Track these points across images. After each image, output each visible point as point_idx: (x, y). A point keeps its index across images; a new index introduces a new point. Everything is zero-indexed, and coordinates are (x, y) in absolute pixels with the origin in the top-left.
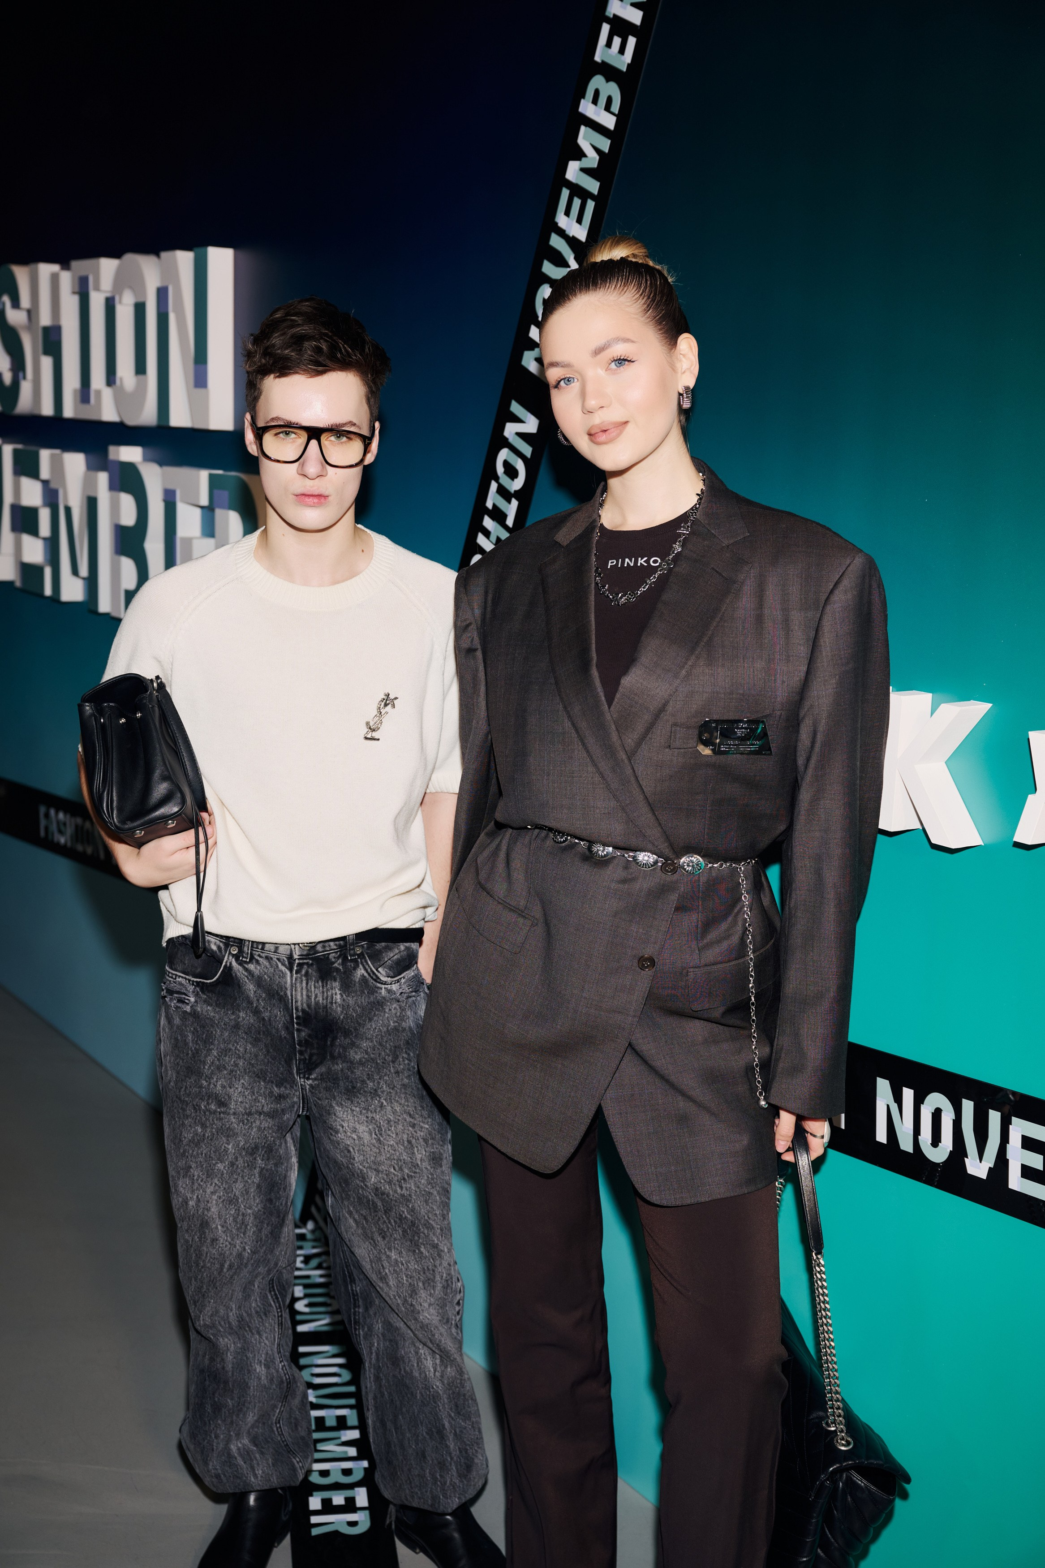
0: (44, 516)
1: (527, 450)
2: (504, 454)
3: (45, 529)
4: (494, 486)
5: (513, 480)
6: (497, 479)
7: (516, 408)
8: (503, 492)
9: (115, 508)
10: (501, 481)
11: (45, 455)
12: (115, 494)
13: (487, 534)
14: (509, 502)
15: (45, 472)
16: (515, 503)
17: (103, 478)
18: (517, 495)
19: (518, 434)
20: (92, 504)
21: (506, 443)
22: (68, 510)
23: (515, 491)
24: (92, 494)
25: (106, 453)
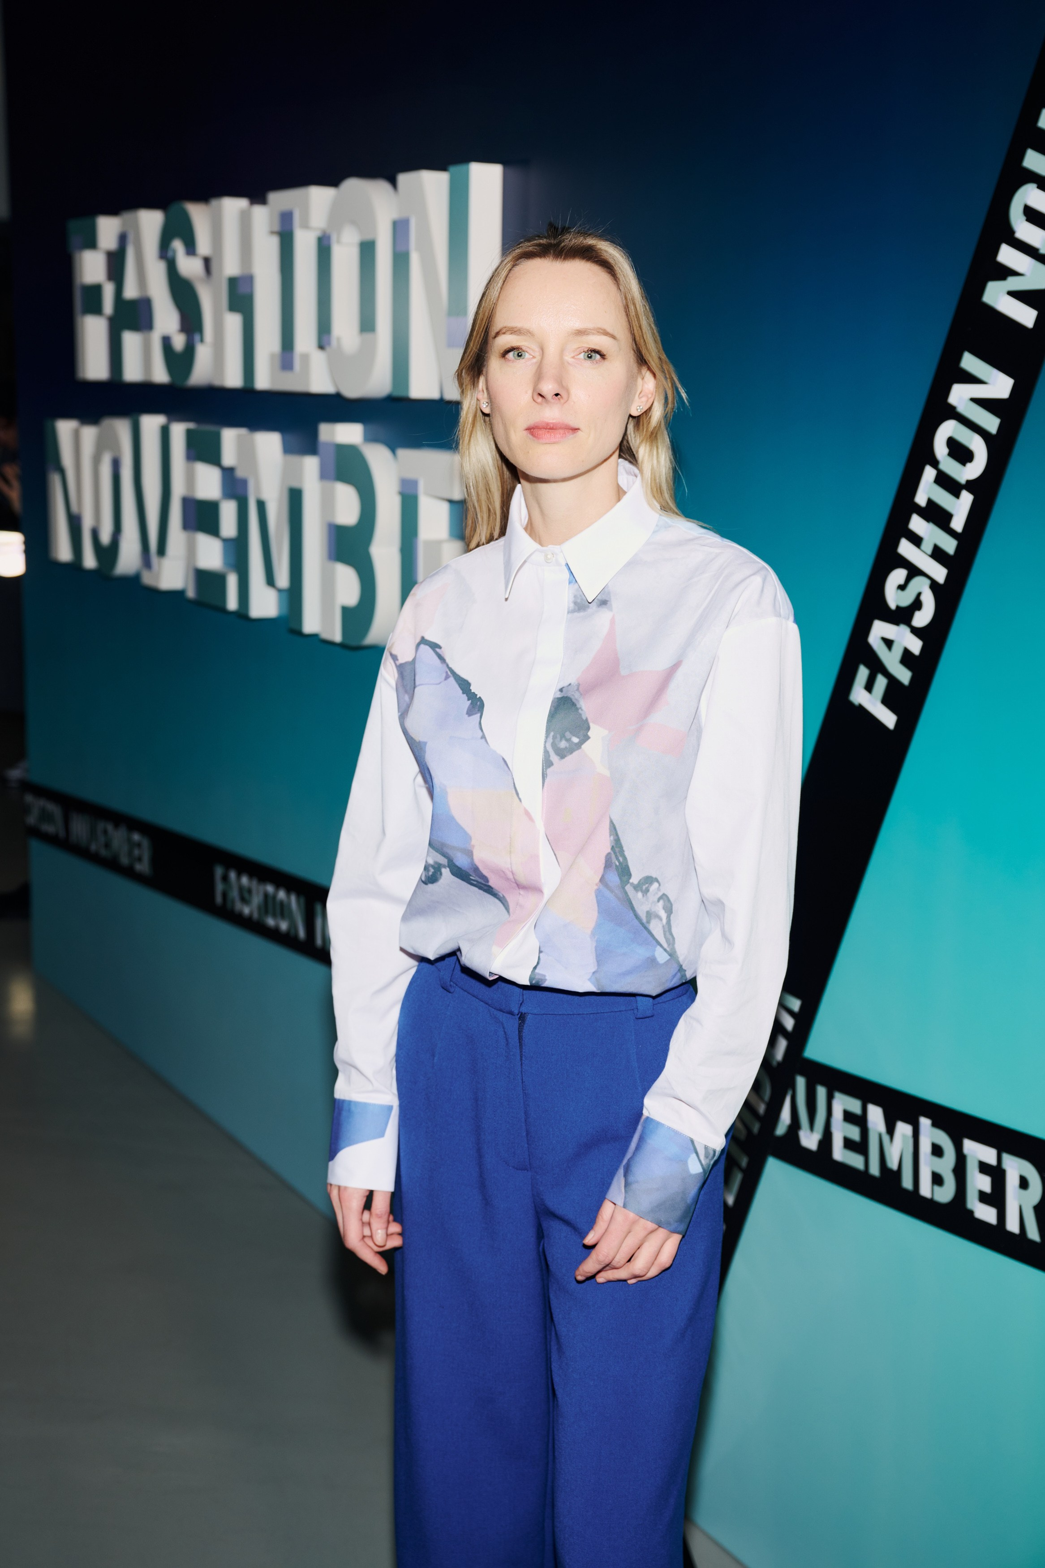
0: (228, 512)
1: (991, 423)
2: (947, 429)
3: (228, 526)
4: (929, 473)
5: (964, 464)
6: (935, 463)
7: (970, 362)
8: (945, 481)
9: (328, 503)
10: (942, 467)
11: (230, 437)
12: (328, 484)
13: (917, 541)
14: (957, 495)
15: (229, 458)
16: (967, 498)
17: (311, 465)
18: (970, 486)
19: (975, 400)
20: (295, 498)
21: (952, 413)
22: (261, 506)
23: (968, 482)
24: (295, 484)
25: (314, 435)
